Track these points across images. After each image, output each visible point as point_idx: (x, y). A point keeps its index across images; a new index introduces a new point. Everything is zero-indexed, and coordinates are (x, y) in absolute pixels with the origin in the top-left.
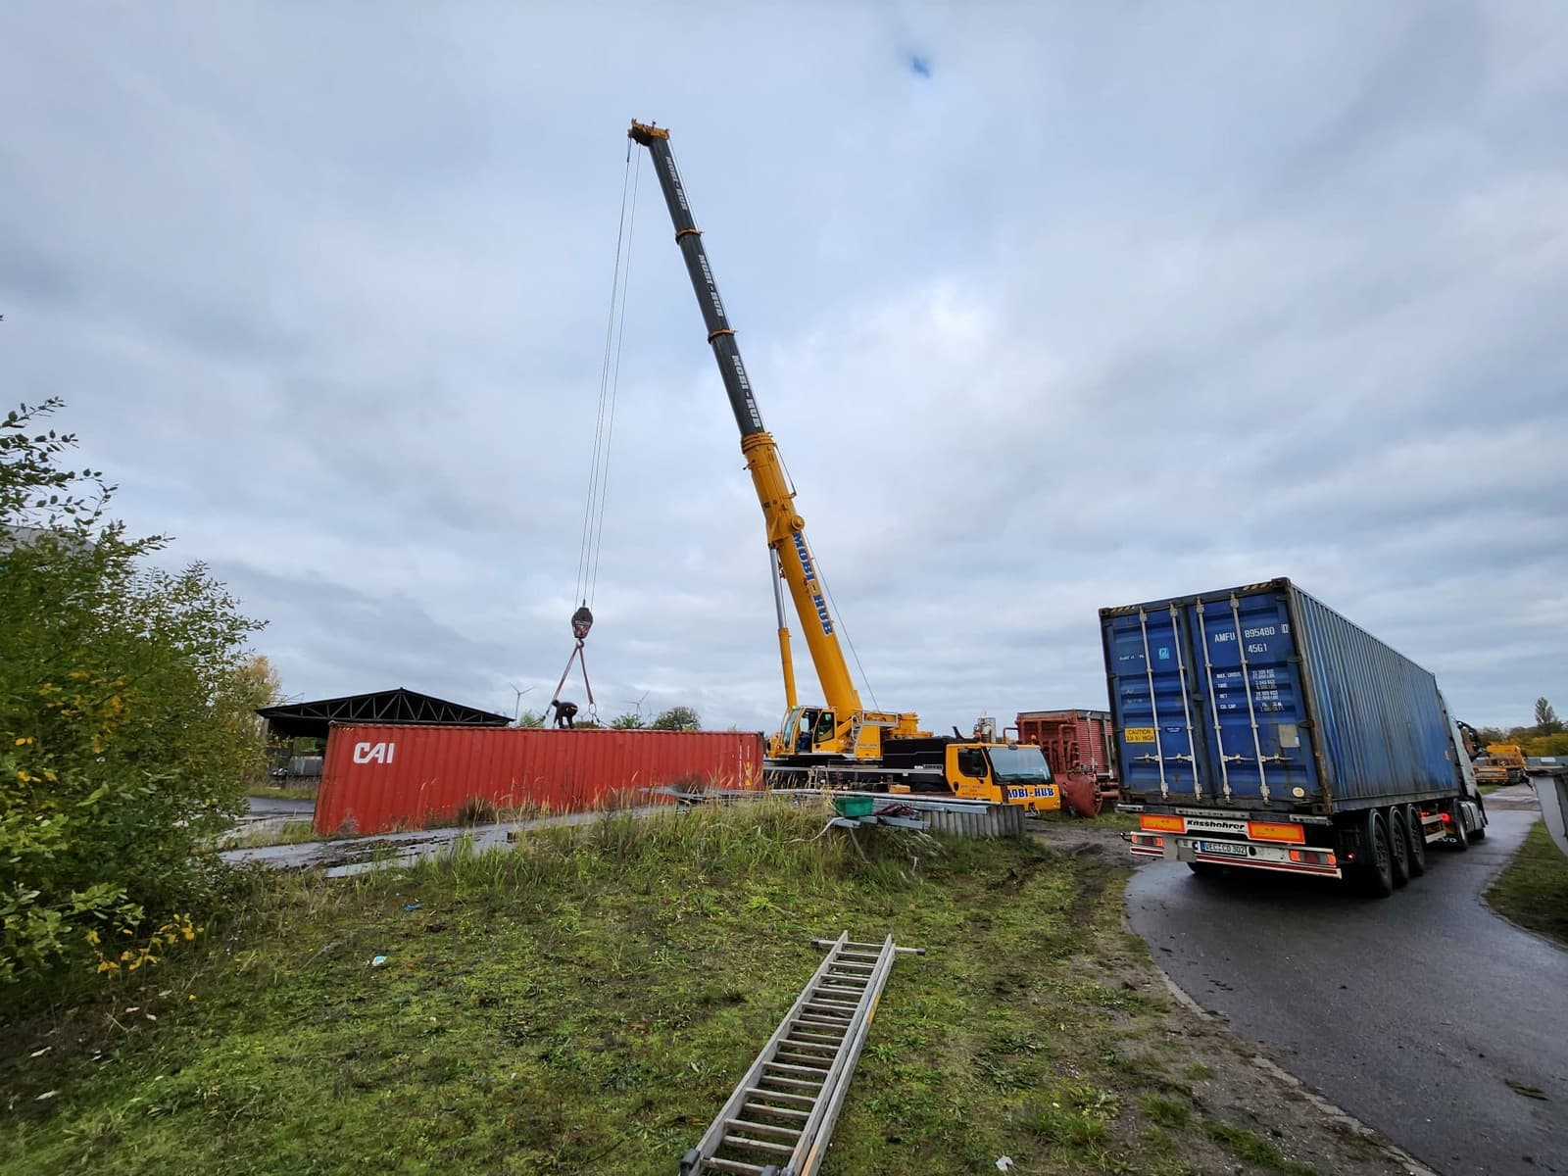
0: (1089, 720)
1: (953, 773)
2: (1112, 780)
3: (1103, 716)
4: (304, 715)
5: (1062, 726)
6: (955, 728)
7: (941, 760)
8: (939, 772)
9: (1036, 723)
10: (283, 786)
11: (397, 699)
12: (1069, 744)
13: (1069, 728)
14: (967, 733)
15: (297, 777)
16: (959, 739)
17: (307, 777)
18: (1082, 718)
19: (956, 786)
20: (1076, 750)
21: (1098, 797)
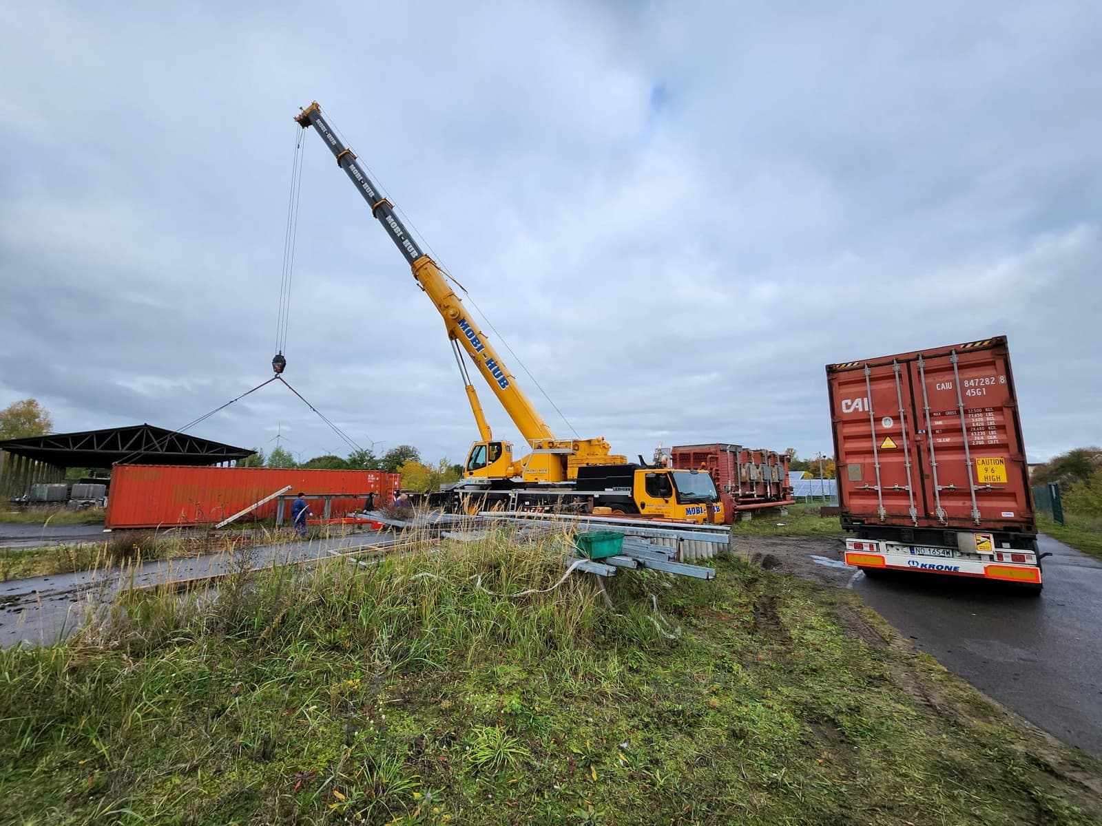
0: (728, 451)
1: (640, 493)
2: (741, 497)
3: (736, 449)
4: (44, 447)
5: (710, 456)
6: (640, 457)
7: (630, 483)
8: (628, 493)
9: (689, 454)
10: (22, 510)
11: (142, 433)
12: (714, 469)
13: (713, 458)
14: (649, 461)
15: (40, 502)
16: (644, 465)
17: (50, 502)
18: (723, 450)
19: (643, 505)
20: (718, 474)
21: (736, 510)
